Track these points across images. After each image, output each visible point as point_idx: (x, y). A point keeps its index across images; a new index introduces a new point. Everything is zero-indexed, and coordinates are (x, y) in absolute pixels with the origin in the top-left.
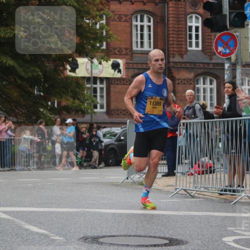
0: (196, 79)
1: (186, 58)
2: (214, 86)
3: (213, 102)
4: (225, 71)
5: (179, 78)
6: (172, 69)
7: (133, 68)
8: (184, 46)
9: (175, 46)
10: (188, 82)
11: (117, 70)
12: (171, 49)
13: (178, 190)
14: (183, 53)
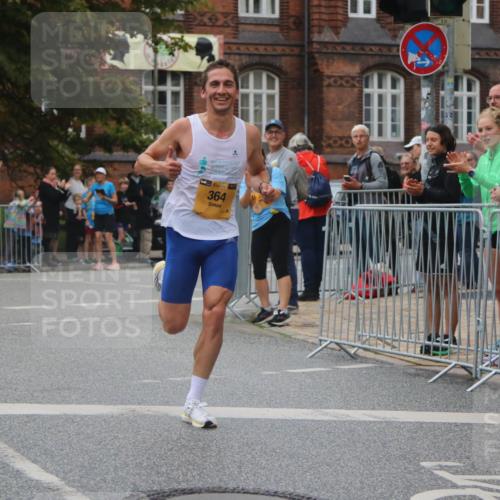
0: (364, 76)
1: (345, 35)
2: (400, 90)
3: (397, 123)
4: (422, 103)
5: (329, 74)
6: (317, 55)
7: (240, 54)
8: (340, 11)
9: (323, 10)
10: (347, 82)
11: (207, 58)
12: (316, 16)
13: (324, 344)
14: (339, 24)
